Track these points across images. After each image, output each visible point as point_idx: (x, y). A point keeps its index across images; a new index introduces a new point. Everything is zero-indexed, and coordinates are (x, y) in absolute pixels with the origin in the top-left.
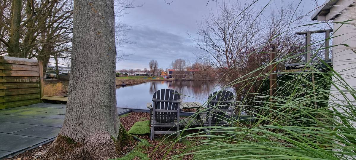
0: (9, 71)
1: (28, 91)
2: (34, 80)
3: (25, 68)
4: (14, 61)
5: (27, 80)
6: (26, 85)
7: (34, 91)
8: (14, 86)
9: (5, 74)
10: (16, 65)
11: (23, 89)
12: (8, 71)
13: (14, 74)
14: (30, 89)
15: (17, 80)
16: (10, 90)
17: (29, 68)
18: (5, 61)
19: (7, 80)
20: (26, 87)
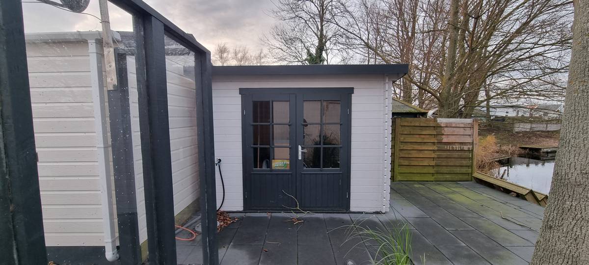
0: (441, 136)
1: (458, 163)
2: (466, 148)
3: (457, 131)
4: (447, 123)
5: (457, 147)
6: (456, 154)
7: (464, 162)
8: (444, 154)
9: (437, 139)
10: (448, 128)
11: (453, 159)
12: (439, 136)
13: (445, 140)
14: (459, 159)
15: (447, 147)
16: (440, 159)
17: (461, 131)
18: (438, 124)
19: (438, 147)
20: (456, 156)
